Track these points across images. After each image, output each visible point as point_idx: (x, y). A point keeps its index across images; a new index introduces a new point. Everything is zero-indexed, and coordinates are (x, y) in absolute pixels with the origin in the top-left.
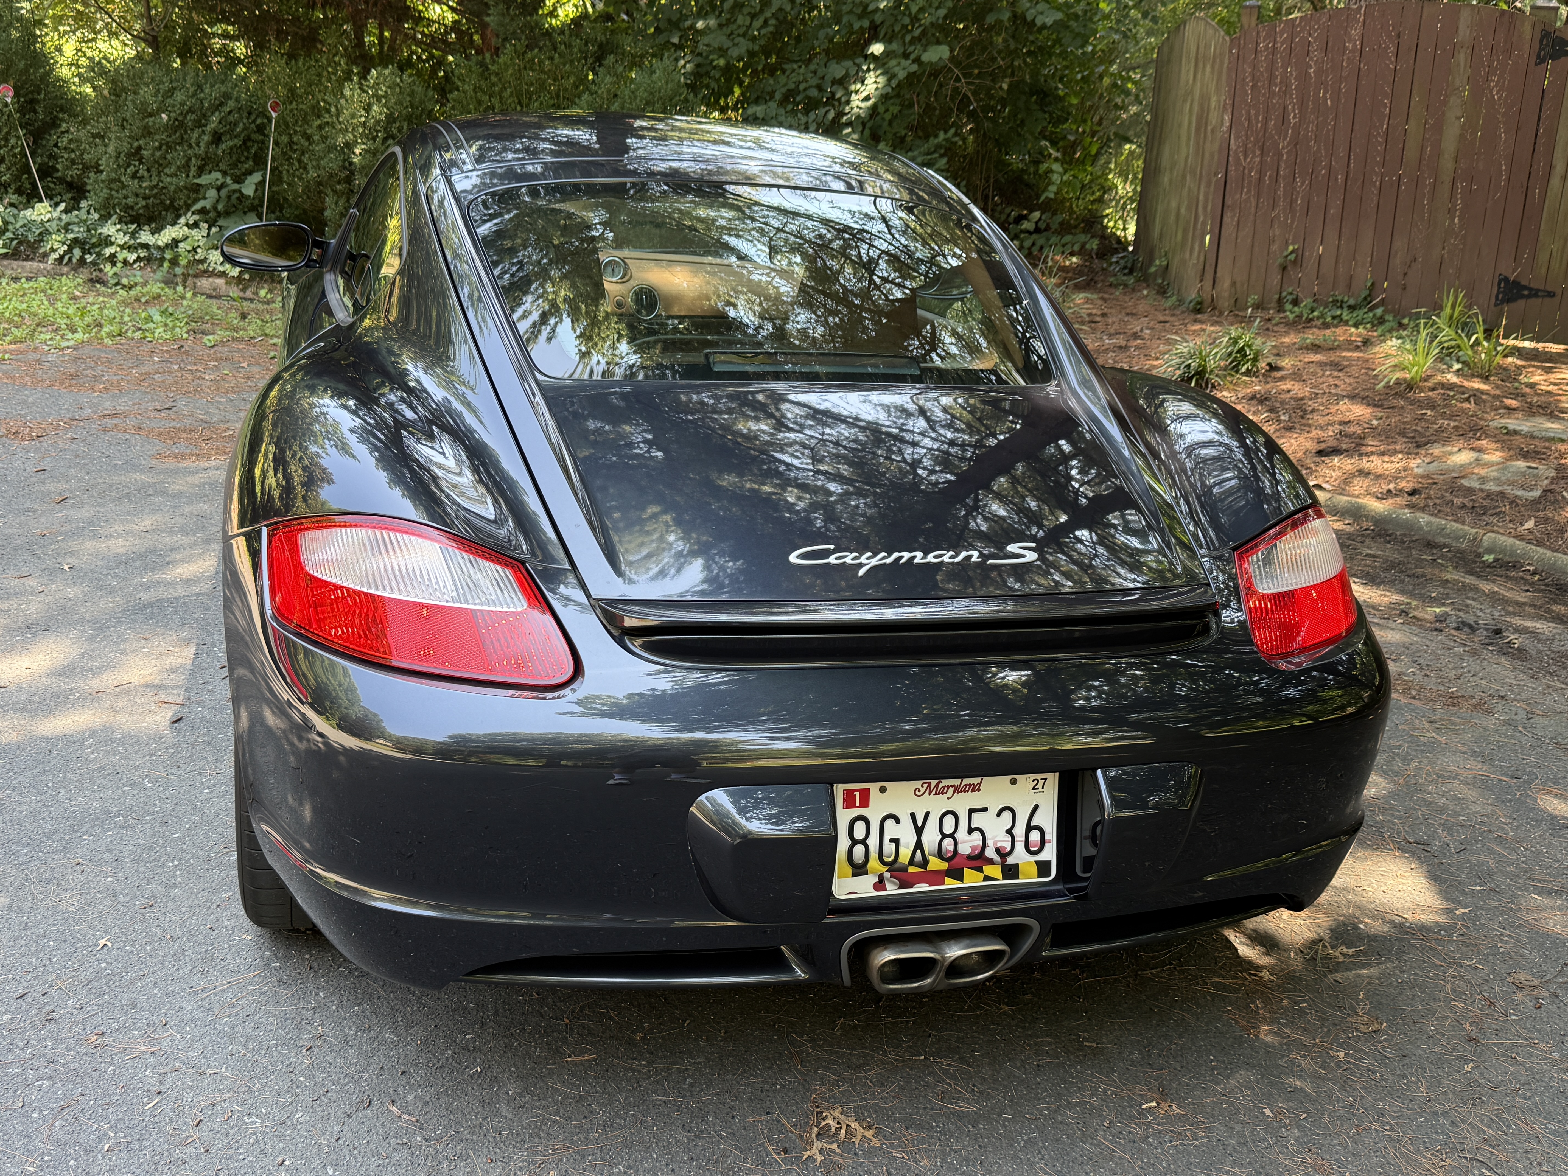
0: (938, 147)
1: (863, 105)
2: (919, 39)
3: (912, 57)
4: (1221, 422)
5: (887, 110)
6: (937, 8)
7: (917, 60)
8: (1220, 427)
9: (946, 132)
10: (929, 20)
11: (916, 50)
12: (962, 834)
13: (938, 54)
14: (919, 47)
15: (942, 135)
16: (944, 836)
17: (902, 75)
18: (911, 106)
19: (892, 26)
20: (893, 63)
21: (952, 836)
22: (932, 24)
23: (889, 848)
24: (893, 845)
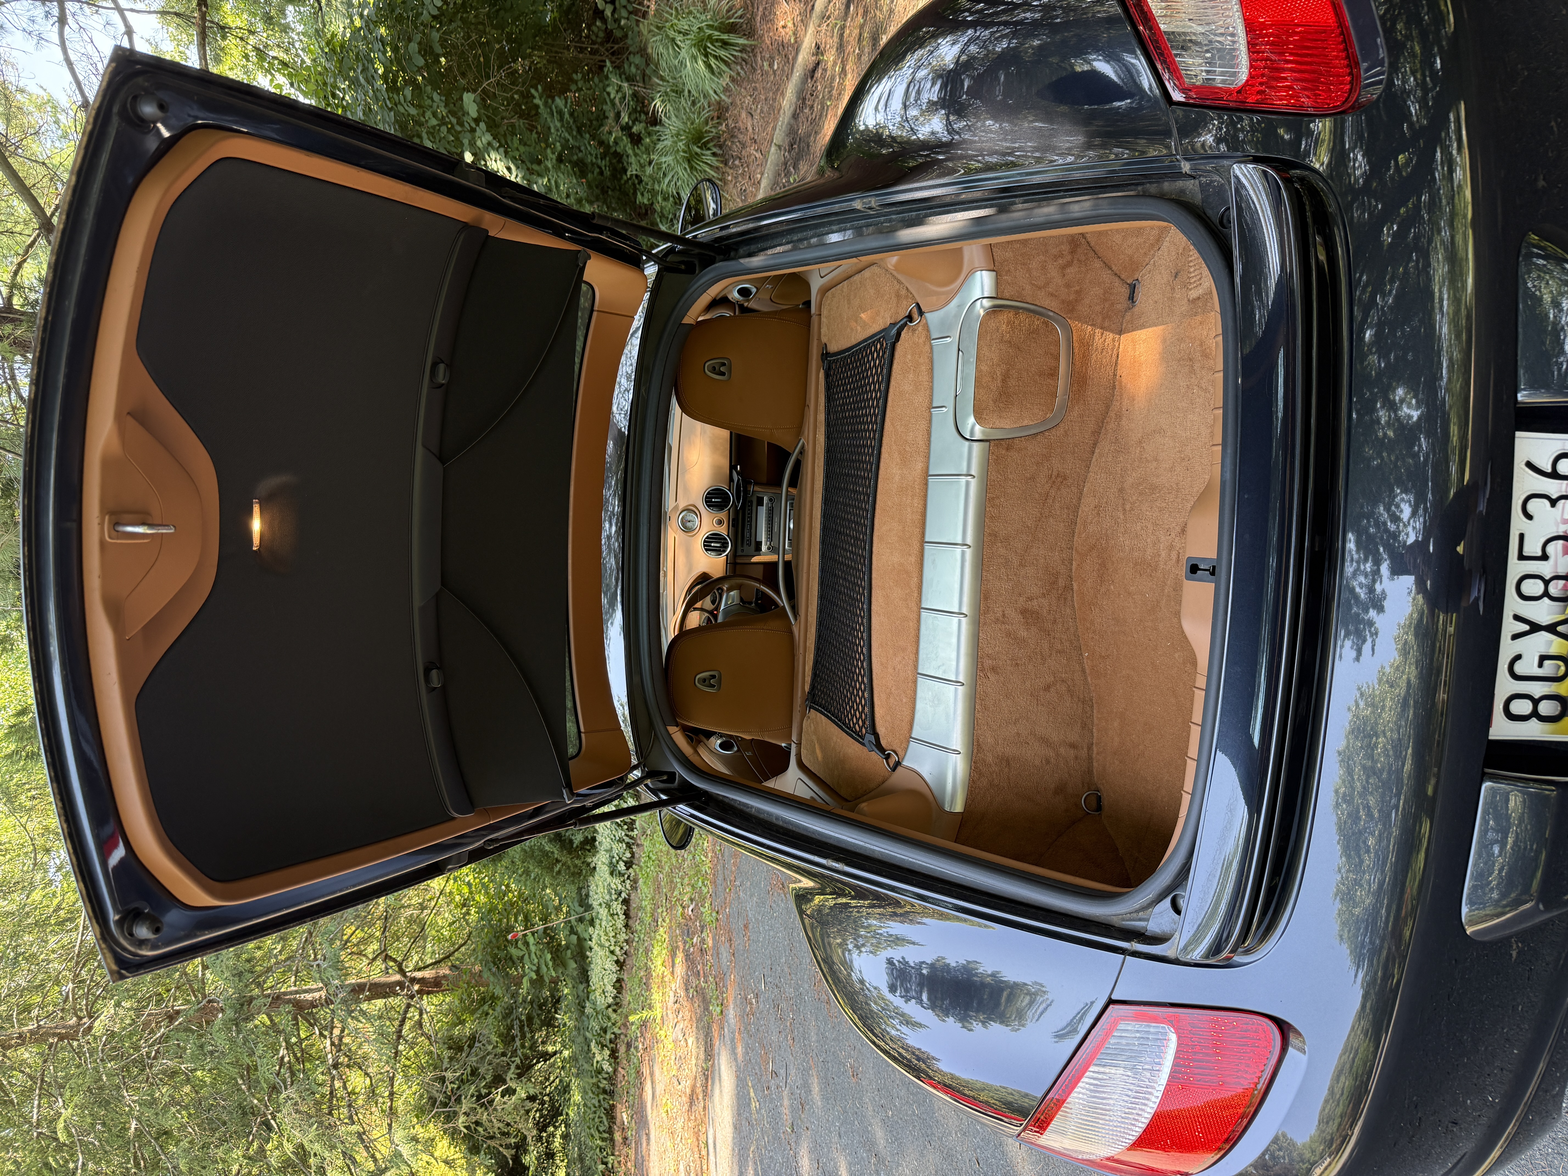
0: (546, 104)
1: (514, 174)
2: (458, 119)
3: (473, 125)
4: (944, 34)
5: (517, 149)
6: (433, 101)
7: (477, 121)
8: (948, 39)
9: (534, 97)
10: (443, 109)
11: (468, 121)
12: (1546, 569)
13: (470, 103)
14: (465, 119)
15: (537, 101)
16: (1546, 594)
17: (488, 137)
18: (513, 126)
19: (448, 142)
20: (479, 143)
21: (1547, 583)
22: (445, 107)
23: (1549, 668)
24: (1547, 663)
